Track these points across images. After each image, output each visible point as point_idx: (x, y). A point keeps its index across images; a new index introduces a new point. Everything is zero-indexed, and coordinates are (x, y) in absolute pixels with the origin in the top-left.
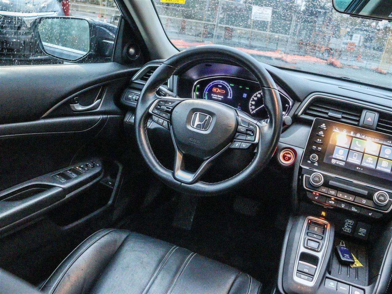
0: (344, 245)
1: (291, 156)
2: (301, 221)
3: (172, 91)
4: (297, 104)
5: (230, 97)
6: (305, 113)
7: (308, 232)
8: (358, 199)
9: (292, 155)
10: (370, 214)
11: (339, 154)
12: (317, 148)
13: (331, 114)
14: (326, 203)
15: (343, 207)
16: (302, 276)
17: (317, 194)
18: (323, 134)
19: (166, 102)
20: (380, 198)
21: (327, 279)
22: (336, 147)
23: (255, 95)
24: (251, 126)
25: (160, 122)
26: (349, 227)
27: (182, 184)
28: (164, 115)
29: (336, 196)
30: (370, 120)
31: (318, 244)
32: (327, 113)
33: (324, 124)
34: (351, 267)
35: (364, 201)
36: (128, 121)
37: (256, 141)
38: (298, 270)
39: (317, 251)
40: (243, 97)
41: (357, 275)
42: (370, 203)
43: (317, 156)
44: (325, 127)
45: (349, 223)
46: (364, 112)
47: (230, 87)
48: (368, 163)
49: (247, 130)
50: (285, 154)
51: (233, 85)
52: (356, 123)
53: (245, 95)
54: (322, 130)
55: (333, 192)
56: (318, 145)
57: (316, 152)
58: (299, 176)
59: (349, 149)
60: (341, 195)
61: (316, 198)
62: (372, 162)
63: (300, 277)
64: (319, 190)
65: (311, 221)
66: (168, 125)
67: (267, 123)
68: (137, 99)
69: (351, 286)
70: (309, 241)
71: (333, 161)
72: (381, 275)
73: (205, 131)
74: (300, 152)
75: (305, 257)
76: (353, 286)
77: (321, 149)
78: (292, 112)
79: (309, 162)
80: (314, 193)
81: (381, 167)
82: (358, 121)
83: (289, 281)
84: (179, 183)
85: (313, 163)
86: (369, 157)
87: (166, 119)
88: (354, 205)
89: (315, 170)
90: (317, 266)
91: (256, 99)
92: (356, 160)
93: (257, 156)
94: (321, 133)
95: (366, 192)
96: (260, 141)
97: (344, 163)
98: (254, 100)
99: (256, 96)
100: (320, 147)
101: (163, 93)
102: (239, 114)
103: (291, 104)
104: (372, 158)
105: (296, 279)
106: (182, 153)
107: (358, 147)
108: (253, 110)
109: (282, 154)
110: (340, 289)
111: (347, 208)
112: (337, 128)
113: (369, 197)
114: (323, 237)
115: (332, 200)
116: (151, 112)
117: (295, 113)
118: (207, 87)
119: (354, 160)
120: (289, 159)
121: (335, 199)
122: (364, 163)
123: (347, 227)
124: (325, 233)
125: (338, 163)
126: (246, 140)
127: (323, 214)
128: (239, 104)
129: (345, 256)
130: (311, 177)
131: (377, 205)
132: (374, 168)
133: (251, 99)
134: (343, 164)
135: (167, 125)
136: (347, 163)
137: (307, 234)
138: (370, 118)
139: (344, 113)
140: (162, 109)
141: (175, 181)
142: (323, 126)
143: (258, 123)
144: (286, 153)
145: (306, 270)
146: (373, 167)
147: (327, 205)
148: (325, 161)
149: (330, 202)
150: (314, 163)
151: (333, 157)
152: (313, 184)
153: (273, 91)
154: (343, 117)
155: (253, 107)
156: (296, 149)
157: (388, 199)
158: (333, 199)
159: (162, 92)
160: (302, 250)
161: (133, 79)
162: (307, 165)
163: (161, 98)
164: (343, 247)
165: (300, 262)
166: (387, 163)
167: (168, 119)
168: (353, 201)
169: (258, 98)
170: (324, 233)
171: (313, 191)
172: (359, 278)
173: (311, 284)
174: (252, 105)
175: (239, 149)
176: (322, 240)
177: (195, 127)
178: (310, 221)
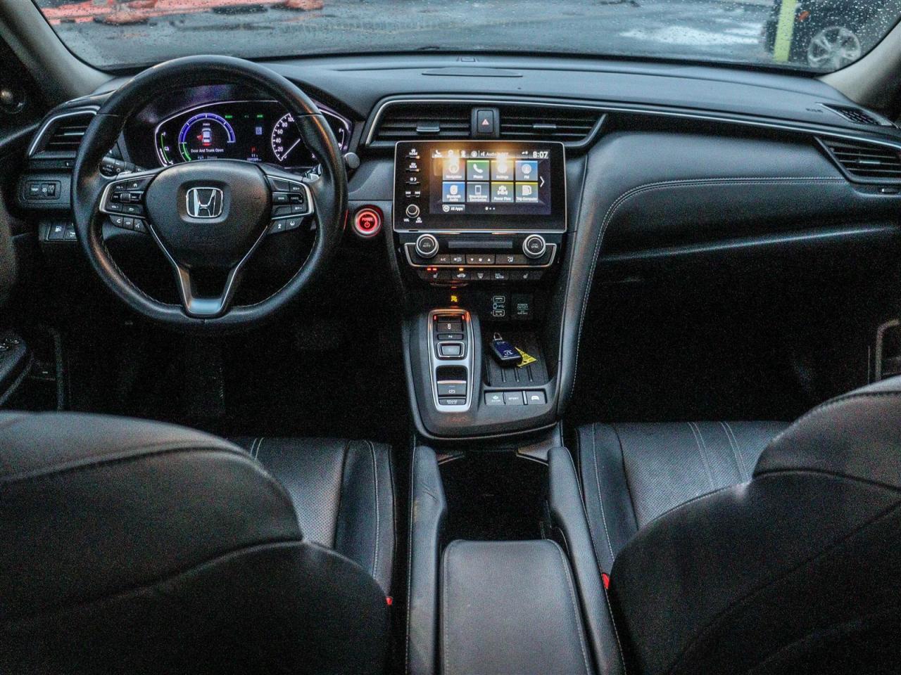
0: (501, 339)
1: (374, 219)
2: (421, 320)
3: (121, 159)
4: (360, 126)
5: (232, 140)
6: (376, 137)
7: (438, 336)
8: (500, 259)
9: (374, 217)
10: (525, 277)
11: (451, 195)
12: (413, 193)
13: (420, 129)
14: (452, 280)
15: (481, 277)
16: (448, 401)
17: (435, 269)
18: (416, 167)
19: (127, 184)
20: (532, 247)
21: (487, 394)
22: (444, 183)
23: (277, 125)
24: (294, 188)
25: (128, 223)
26: (501, 308)
27: (206, 321)
28: (131, 209)
29: (466, 264)
30: (487, 123)
31: (459, 347)
32: (414, 129)
33: (414, 150)
34: (519, 367)
35: (511, 259)
36: (47, 239)
37: (311, 210)
38: (439, 396)
39: (461, 358)
40: (257, 136)
41: (530, 376)
42: (521, 259)
43: (417, 207)
44: (416, 154)
45: (499, 300)
46: (475, 112)
47: (226, 122)
48: (501, 196)
49: (289, 196)
50: (363, 219)
51: (230, 117)
52: (466, 134)
53: (259, 131)
54: (414, 160)
55: (458, 259)
56: (413, 188)
57: (414, 200)
58: (396, 249)
59: (466, 181)
60: (472, 259)
61: (435, 276)
62: (506, 193)
63: (447, 404)
64: (437, 262)
65: (437, 317)
66: (144, 224)
67: (317, 173)
68: (52, 191)
69: (524, 392)
70: (443, 347)
71: (446, 208)
72: (561, 361)
73: (219, 216)
74: (387, 207)
75: (443, 373)
76: (526, 390)
77: (419, 193)
78: (354, 143)
79: (407, 220)
80: (429, 269)
81: (522, 197)
82: (469, 129)
83: (432, 415)
84: (199, 321)
85: (413, 220)
86: (500, 185)
87: (137, 215)
88: (497, 270)
89: (420, 231)
90: (466, 380)
91: (280, 132)
92: (480, 196)
93: (319, 235)
94: (413, 166)
95: (509, 244)
96: (317, 208)
97: (464, 206)
98: (277, 136)
99: (280, 127)
100: (418, 190)
101: (108, 168)
102: (267, 172)
103: (347, 127)
104: (505, 185)
105: (441, 408)
106: (186, 267)
107: (478, 174)
108: (281, 154)
109: (357, 220)
110: (509, 401)
111: (488, 278)
112: (437, 151)
113: (517, 250)
114: (463, 335)
115: (461, 272)
116: (105, 211)
117: (359, 142)
118: (181, 132)
119: (478, 197)
120: (372, 224)
121: (465, 269)
122: (495, 198)
123: (498, 308)
124: (465, 328)
125: (453, 209)
126: (292, 214)
127: (454, 299)
128: (253, 149)
129: (506, 353)
130: (417, 244)
131: (531, 260)
132: (513, 201)
133: (273, 135)
134: (462, 209)
135: (143, 226)
136: (468, 205)
137: (437, 338)
138: (485, 120)
139: (442, 122)
140: (123, 199)
141: (191, 320)
142: (413, 152)
143: (306, 180)
144: (364, 216)
145: (452, 392)
146: (509, 200)
147: (455, 283)
148: (432, 211)
149: (459, 276)
150: (416, 219)
151: (443, 201)
152: (424, 255)
153: (314, 118)
154: (442, 129)
155: (281, 149)
156: (380, 204)
157: (545, 244)
158: (461, 270)
159: (106, 167)
160: (437, 363)
161: (30, 153)
162: (405, 226)
163: (115, 180)
164: (500, 341)
165: (439, 382)
166: (530, 188)
167: (139, 215)
168: (494, 264)
169: (284, 129)
170: (463, 328)
171: (425, 266)
172: (534, 378)
173: (465, 408)
174: (277, 145)
175: (285, 232)
176: (463, 339)
177: (196, 215)
178: (435, 317)
